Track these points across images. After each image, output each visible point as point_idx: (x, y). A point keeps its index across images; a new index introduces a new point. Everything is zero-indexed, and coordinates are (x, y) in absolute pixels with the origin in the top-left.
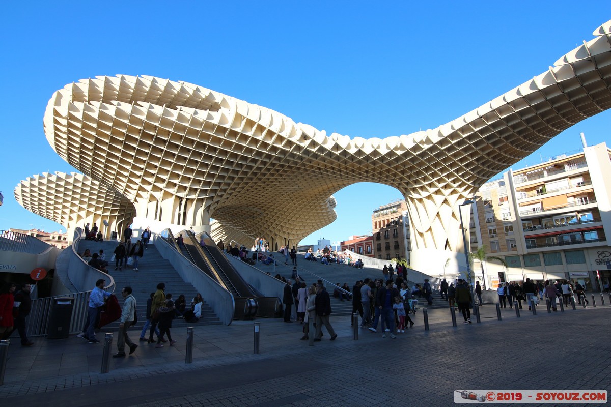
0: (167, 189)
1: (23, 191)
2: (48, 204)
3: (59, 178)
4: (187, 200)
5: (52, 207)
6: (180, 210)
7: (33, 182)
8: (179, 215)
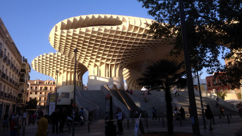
0: (101, 61)
1: (35, 63)
2: (46, 68)
3: (51, 56)
4: (111, 65)
5: (48, 69)
6: (108, 70)
7: (39, 59)
8: (108, 72)
